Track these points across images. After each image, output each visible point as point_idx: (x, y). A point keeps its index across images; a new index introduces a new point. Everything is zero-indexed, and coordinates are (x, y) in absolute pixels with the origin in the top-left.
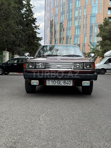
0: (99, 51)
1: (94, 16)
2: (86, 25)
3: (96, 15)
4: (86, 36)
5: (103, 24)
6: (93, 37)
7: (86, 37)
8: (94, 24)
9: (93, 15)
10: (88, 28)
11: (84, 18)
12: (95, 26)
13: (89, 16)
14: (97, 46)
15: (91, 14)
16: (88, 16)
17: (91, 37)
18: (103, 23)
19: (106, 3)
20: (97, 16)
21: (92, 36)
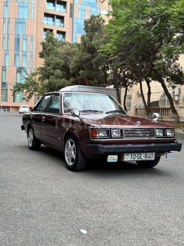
0: (37, 83)
1: (22, 23)
2: (8, 35)
3: (24, 21)
4: (8, 54)
5: (45, 41)
6: (20, 58)
7: (7, 56)
8: (21, 36)
9: (20, 21)
10: (12, 42)
11: (4, 22)
12: (23, 39)
13: (13, 21)
14: (34, 74)
15: (16, 18)
16: (11, 20)
17: (17, 58)
18: (46, 39)
19: (40, 5)
20: (26, 24)
21: (18, 55)
